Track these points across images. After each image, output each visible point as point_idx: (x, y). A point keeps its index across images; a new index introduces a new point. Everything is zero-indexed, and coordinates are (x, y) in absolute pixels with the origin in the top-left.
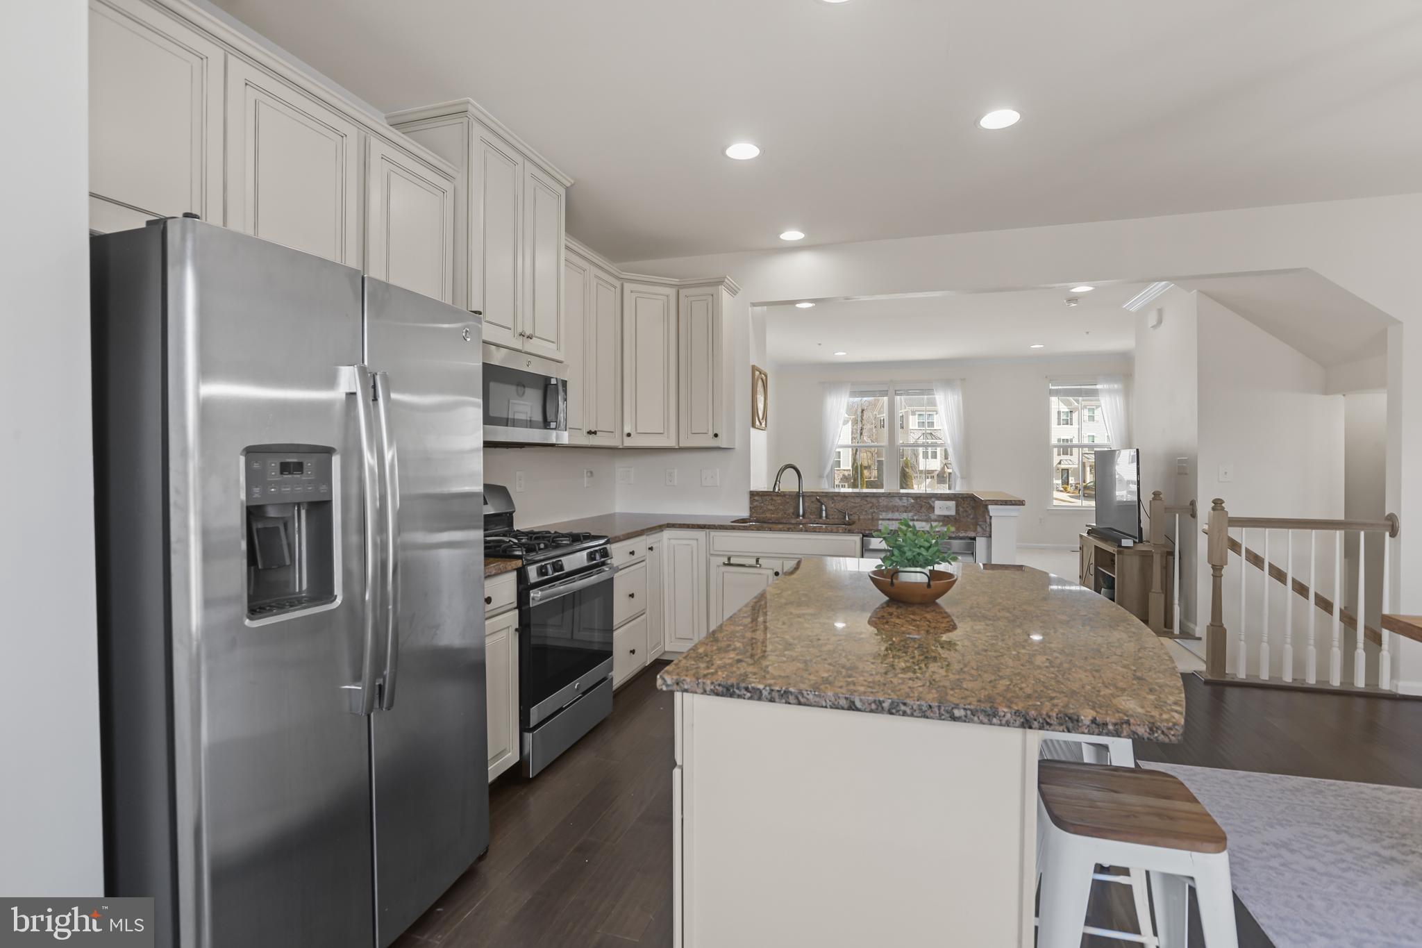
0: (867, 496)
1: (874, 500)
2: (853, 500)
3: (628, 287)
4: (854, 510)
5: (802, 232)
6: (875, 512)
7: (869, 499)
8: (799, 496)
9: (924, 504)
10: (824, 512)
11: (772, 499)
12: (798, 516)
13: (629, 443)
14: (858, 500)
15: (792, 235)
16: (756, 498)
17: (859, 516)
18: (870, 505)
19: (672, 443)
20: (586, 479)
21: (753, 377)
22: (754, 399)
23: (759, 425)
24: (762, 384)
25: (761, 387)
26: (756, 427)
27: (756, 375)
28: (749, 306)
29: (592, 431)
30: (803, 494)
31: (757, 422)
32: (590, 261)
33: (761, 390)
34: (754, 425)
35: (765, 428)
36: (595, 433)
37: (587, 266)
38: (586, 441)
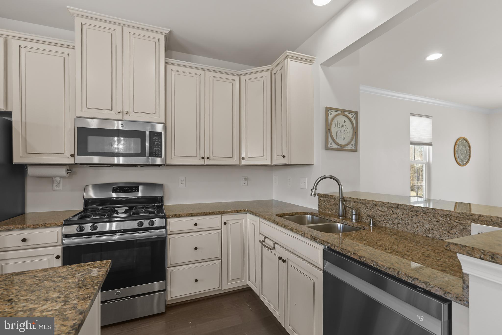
0: (392, 207)
2: (380, 209)
3: (242, 79)
4: (382, 218)
6: (400, 223)
8: (340, 200)
9: (455, 224)
10: (354, 216)
11: (329, 201)
12: (339, 216)
13: (243, 162)
14: (385, 209)
16: (321, 198)
17: (386, 225)
18: (395, 216)
20: (242, 182)
21: (327, 115)
22: (328, 130)
23: (339, 147)
24: (346, 119)
25: (345, 121)
26: (332, 149)
27: (334, 113)
28: (320, 66)
29: (206, 157)
30: (344, 200)
31: (334, 146)
32: (205, 70)
33: (344, 124)
34: (327, 148)
35: (356, 150)
36: (208, 158)
37: (202, 72)
38: (202, 162)
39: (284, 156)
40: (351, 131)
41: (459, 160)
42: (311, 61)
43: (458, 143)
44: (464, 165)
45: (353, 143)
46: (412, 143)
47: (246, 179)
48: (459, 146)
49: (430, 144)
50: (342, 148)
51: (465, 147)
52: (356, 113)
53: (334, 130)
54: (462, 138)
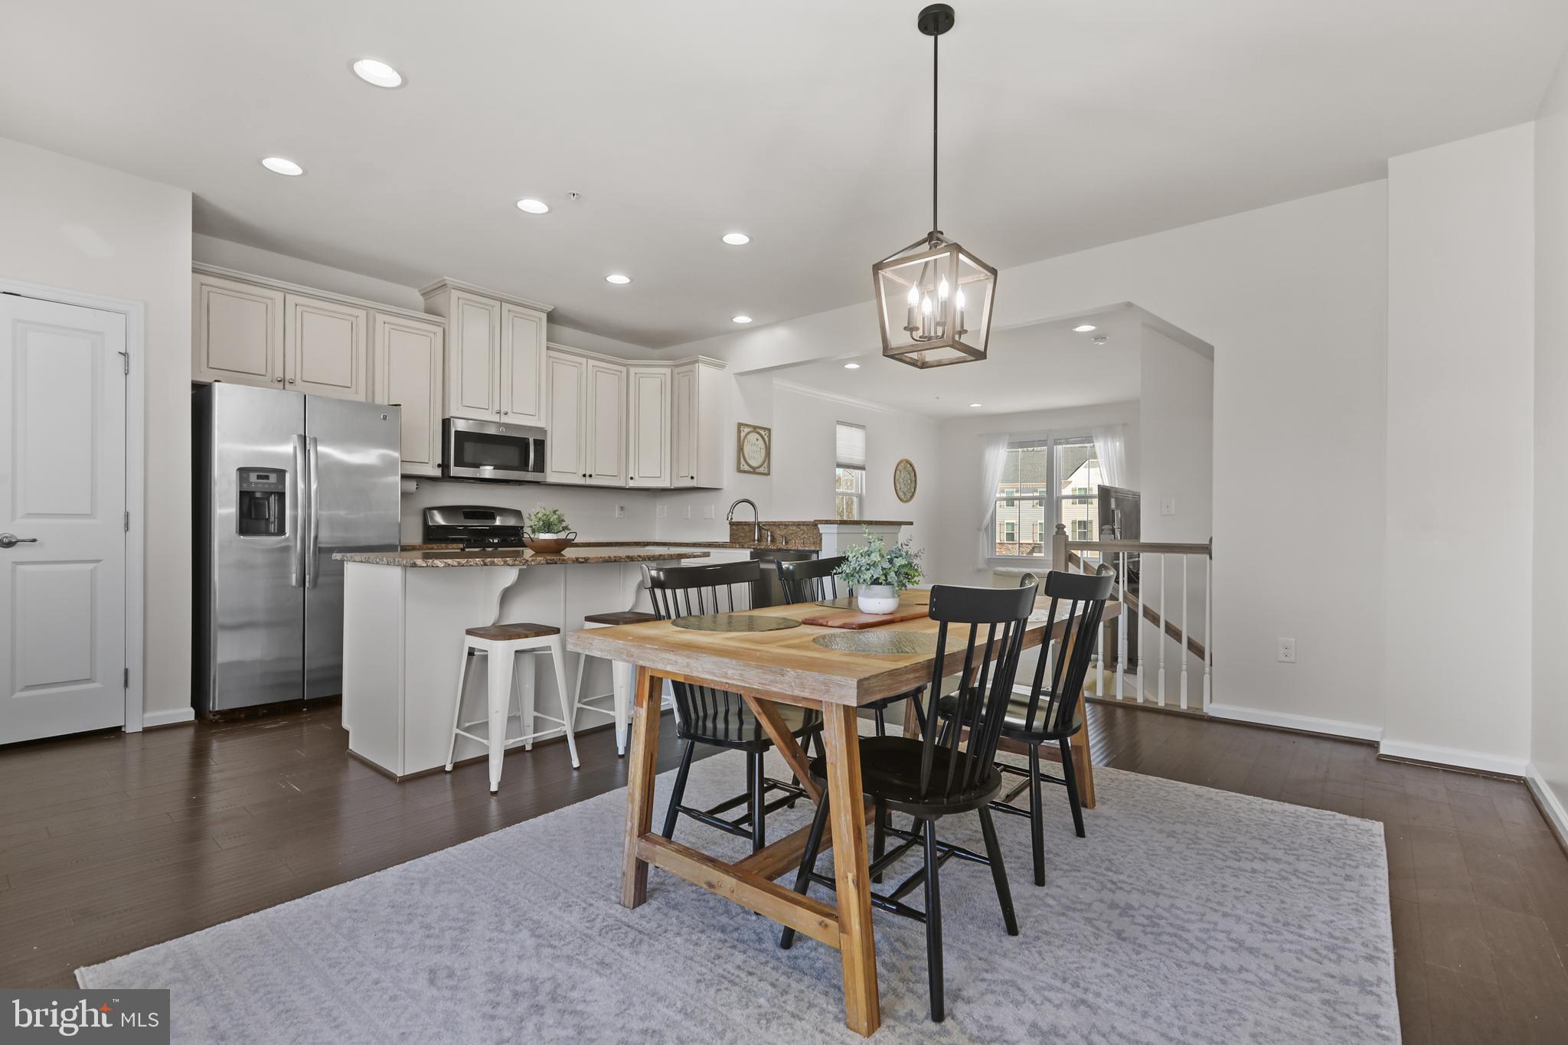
1: (805, 528)
3: (633, 370)
4: (793, 536)
5: (750, 317)
7: (801, 527)
8: (755, 525)
10: (769, 537)
11: (743, 527)
12: (755, 541)
13: (632, 484)
14: (794, 528)
15: (742, 319)
16: (734, 527)
18: (802, 532)
19: (666, 484)
20: (617, 512)
21: (739, 432)
22: (740, 449)
23: (751, 470)
24: (759, 437)
25: (757, 440)
26: (745, 472)
27: (747, 430)
28: (733, 376)
29: (587, 474)
30: (759, 523)
31: (747, 468)
32: (587, 357)
33: (757, 443)
34: (739, 470)
35: (768, 474)
36: (590, 476)
37: (584, 360)
38: (581, 481)
39: (692, 478)
40: (763, 452)
41: (901, 494)
42: (723, 367)
43: (900, 467)
44: (907, 501)
45: (766, 465)
46: (839, 466)
47: (622, 508)
48: (900, 471)
49: (862, 468)
50: (754, 471)
51: (910, 474)
52: (769, 430)
53: (747, 449)
54: (904, 460)
